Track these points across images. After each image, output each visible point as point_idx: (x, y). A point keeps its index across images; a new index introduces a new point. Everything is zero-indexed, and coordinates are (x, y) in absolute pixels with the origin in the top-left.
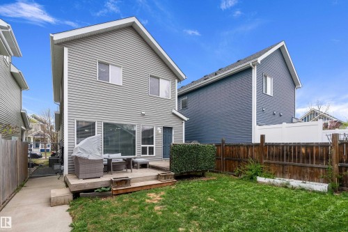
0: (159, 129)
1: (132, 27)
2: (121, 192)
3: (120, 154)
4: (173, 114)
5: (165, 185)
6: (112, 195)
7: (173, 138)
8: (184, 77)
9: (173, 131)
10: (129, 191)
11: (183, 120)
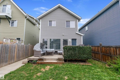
0: (70, 40)
1: (59, 7)
2: (39, 63)
3: (54, 49)
4: (76, 33)
5: (58, 63)
6: (36, 64)
7: (77, 43)
8: (81, 18)
9: (77, 40)
10: (42, 63)
11: (82, 35)
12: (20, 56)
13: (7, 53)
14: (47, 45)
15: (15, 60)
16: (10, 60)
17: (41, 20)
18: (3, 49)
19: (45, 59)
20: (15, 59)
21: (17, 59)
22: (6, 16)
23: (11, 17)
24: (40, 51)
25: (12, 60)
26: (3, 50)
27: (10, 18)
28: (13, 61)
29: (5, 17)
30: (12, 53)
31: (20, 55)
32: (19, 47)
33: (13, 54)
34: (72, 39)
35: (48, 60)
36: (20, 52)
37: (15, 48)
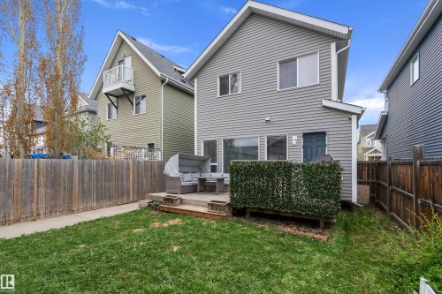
0: (294, 138)
1: (252, 14)
6: (157, 210)
9: (327, 138)
11: (352, 113)
12: (145, 189)
13: (110, 181)
14: (214, 160)
15: (131, 198)
16: (120, 196)
17: (196, 80)
18: (102, 171)
19: (182, 202)
20: (131, 195)
21: (135, 197)
22: (122, 89)
23: (132, 89)
24: (178, 179)
25: (123, 196)
26: (100, 173)
27: (132, 93)
28: (125, 200)
29: (122, 93)
30: (122, 180)
31: (145, 185)
32: (138, 166)
33: (125, 183)
34: (306, 135)
35: (191, 204)
36: (144, 180)
37: (128, 168)
